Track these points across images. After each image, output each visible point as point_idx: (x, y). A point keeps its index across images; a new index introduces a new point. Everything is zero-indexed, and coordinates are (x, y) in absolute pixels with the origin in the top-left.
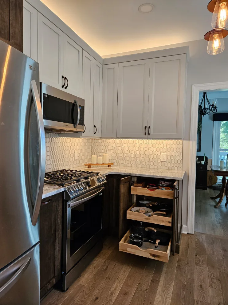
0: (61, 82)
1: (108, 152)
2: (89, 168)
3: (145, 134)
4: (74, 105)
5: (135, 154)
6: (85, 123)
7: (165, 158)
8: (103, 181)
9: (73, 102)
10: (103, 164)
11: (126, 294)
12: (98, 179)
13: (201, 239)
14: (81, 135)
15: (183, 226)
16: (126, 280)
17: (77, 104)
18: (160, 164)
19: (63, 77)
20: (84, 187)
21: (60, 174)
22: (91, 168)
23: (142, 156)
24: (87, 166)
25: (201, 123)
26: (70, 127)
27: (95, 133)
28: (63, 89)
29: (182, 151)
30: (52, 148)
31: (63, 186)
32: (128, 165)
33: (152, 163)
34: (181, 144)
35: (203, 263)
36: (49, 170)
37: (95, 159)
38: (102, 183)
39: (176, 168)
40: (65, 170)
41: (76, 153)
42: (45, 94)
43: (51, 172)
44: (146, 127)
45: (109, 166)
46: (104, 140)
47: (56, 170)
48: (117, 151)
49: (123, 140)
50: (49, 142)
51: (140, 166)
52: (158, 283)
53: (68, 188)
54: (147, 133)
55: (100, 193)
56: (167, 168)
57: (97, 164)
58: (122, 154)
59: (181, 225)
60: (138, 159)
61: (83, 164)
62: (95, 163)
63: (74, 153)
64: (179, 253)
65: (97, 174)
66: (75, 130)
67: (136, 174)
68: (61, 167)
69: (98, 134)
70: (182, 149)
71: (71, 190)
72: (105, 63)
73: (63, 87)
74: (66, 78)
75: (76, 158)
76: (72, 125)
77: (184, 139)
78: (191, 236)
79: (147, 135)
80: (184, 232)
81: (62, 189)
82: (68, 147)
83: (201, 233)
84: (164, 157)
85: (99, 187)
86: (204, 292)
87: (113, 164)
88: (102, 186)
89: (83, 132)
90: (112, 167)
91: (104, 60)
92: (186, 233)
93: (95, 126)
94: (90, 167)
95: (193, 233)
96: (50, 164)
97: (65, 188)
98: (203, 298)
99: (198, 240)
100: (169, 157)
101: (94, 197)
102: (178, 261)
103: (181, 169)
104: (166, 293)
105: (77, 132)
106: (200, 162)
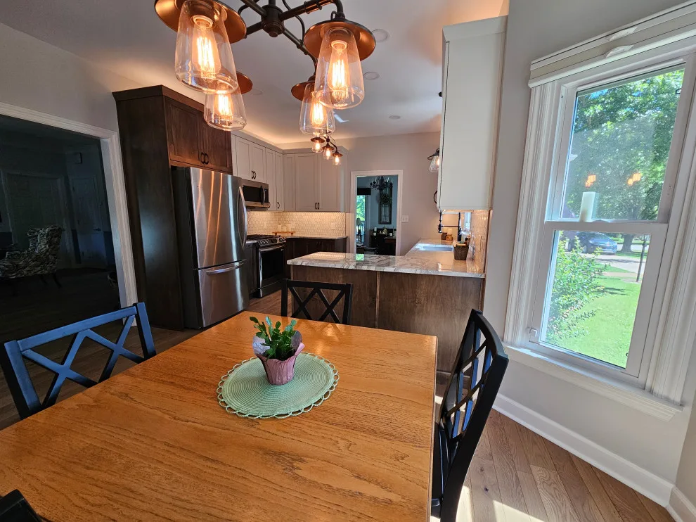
0: (252, 175)
1: (292, 223)
4: (260, 190)
6: (270, 201)
8: (283, 241)
9: (259, 187)
10: (288, 232)
12: (280, 239)
14: (267, 210)
17: (262, 188)
19: (252, 171)
20: (269, 242)
24: (274, 234)
26: (259, 204)
27: (278, 208)
28: (253, 180)
37: (280, 228)
41: (265, 223)
44: (316, 203)
45: (292, 234)
46: (288, 213)
48: (298, 222)
49: (303, 214)
54: (317, 208)
55: (282, 248)
57: (283, 232)
58: (303, 224)
61: (271, 232)
62: (281, 231)
63: (263, 223)
65: (280, 237)
66: (262, 206)
69: (281, 209)
71: (261, 242)
72: (284, 153)
73: (253, 178)
74: (254, 172)
75: (266, 226)
84: (333, 226)
85: (279, 244)
87: (295, 232)
88: (283, 244)
89: (269, 207)
91: (283, 151)
93: (278, 203)
94: (276, 234)
100: (337, 226)
103: (345, 235)
105: (264, 207)
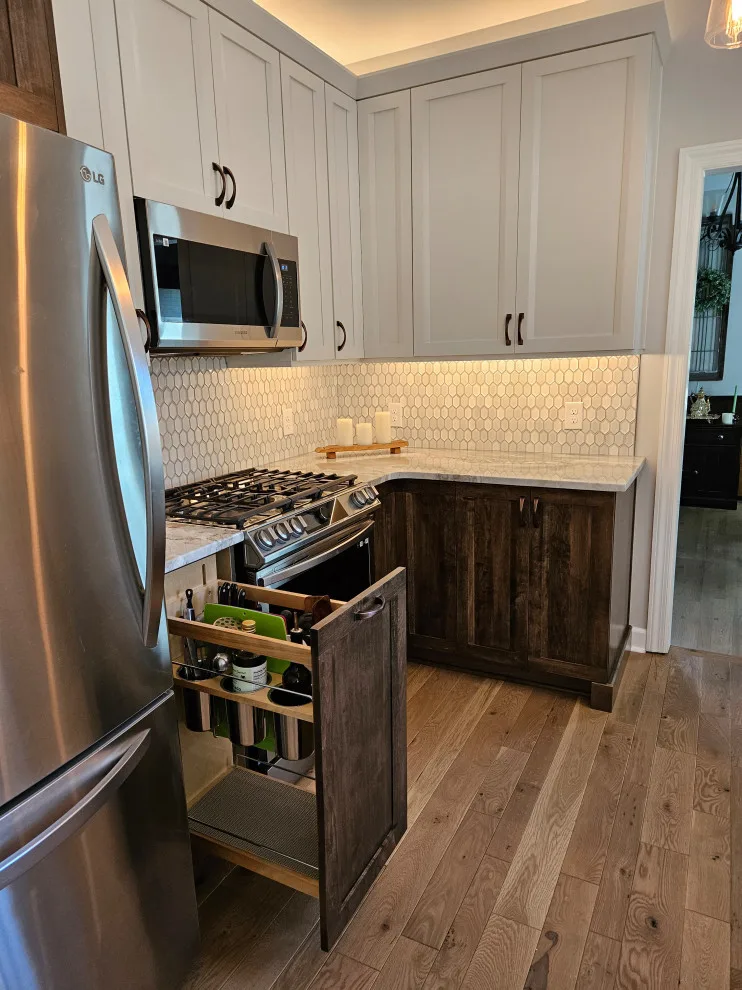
0: (212, 185)
1: (390, 404)
2: (331, 461)
3: (508, 343)
4: (262, 261)
5: (478, 409)
6: (304, 316)
7: (579, 417)
8: (368, 502)
9: (257, 251)
10: (376, 445)
11: (437, 820)
12: (353, 497)
13: (688, 670)
14: (294, 359)
15: (635, 630)
16: (443, 785)
17: (270, 258)
18: (561, 439)
19: (216, 167)
20: (305, 525)
21: (236, 485)
22: (338, 461)
23: (500, 414)
24: (325, 454)
25: (730, 277)
26: (252, 336)
27: (340, 348)
28: (221, 211)
29: (635, 392)
30: (209, 403)
31: (240, 527)
32: (456, 445)
33: (534, 437)
34: (635, 367)
35: (683, 740)
36: (205, 472)
37: (346, 431)
38: (367, 507)
39: (614, 450)
40: (253, 470)
41: (288, 412)
42: (161, 237)
43: (208, 481)
44: (509, 317)
45: (393, 451)
46: (378, 367)
47: (226, 473)
48: (418, 399)
50: (197, 385)
51: (496, 446)
52: (537, 794)
53: (254, 533)
54: (513, 337)
55: (362, 538)
56: (585, 450)
57: (356, 447)
58: (437, 410)
59: (628, 629)
60: (488, 425)
61: (312, 448)
62: (350, 443)
63: (280, 414)
64: (610, 711)
65: (351, 483)
66: (271, 343)
67: (475, 478)
68: (243, 463)
69: (352, 350)
70: (636, 386)
71: (265, 539)
73: (219, 202)
74: (227, 171)
75: (290, 429)
76: (261, 329)
77: (644, 351)
78: (658, 658)
79: (514, 345)
80: (636, 647)
81: (237, 537)
82: (259, 396)
83: (693, 650)
84: (572, 415)
85: (358, 520)
86: (673, 822)
87: (406, 443)
88: (367, 518)
89: (301, 349)
90: (403, 455)
91: (361, 81)
92: (642, 650)
93: (339, 324)
94: (332, 456)
95: (665, 650)
96: (207, 453)
97: (245, 533)
98: (666, 839)
99: (679, 671)
100: (591, 416)
101: (338, 553)
102: (605, 733)
103: (632, 453)
104: (556, 822)
105: (281, 349)
106: (716, 417)
